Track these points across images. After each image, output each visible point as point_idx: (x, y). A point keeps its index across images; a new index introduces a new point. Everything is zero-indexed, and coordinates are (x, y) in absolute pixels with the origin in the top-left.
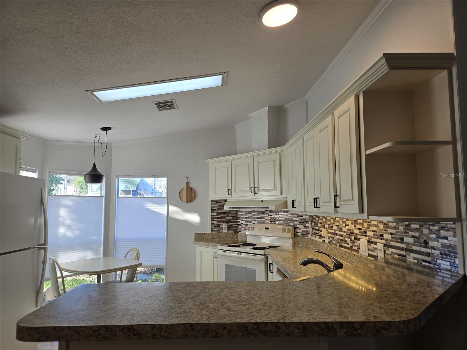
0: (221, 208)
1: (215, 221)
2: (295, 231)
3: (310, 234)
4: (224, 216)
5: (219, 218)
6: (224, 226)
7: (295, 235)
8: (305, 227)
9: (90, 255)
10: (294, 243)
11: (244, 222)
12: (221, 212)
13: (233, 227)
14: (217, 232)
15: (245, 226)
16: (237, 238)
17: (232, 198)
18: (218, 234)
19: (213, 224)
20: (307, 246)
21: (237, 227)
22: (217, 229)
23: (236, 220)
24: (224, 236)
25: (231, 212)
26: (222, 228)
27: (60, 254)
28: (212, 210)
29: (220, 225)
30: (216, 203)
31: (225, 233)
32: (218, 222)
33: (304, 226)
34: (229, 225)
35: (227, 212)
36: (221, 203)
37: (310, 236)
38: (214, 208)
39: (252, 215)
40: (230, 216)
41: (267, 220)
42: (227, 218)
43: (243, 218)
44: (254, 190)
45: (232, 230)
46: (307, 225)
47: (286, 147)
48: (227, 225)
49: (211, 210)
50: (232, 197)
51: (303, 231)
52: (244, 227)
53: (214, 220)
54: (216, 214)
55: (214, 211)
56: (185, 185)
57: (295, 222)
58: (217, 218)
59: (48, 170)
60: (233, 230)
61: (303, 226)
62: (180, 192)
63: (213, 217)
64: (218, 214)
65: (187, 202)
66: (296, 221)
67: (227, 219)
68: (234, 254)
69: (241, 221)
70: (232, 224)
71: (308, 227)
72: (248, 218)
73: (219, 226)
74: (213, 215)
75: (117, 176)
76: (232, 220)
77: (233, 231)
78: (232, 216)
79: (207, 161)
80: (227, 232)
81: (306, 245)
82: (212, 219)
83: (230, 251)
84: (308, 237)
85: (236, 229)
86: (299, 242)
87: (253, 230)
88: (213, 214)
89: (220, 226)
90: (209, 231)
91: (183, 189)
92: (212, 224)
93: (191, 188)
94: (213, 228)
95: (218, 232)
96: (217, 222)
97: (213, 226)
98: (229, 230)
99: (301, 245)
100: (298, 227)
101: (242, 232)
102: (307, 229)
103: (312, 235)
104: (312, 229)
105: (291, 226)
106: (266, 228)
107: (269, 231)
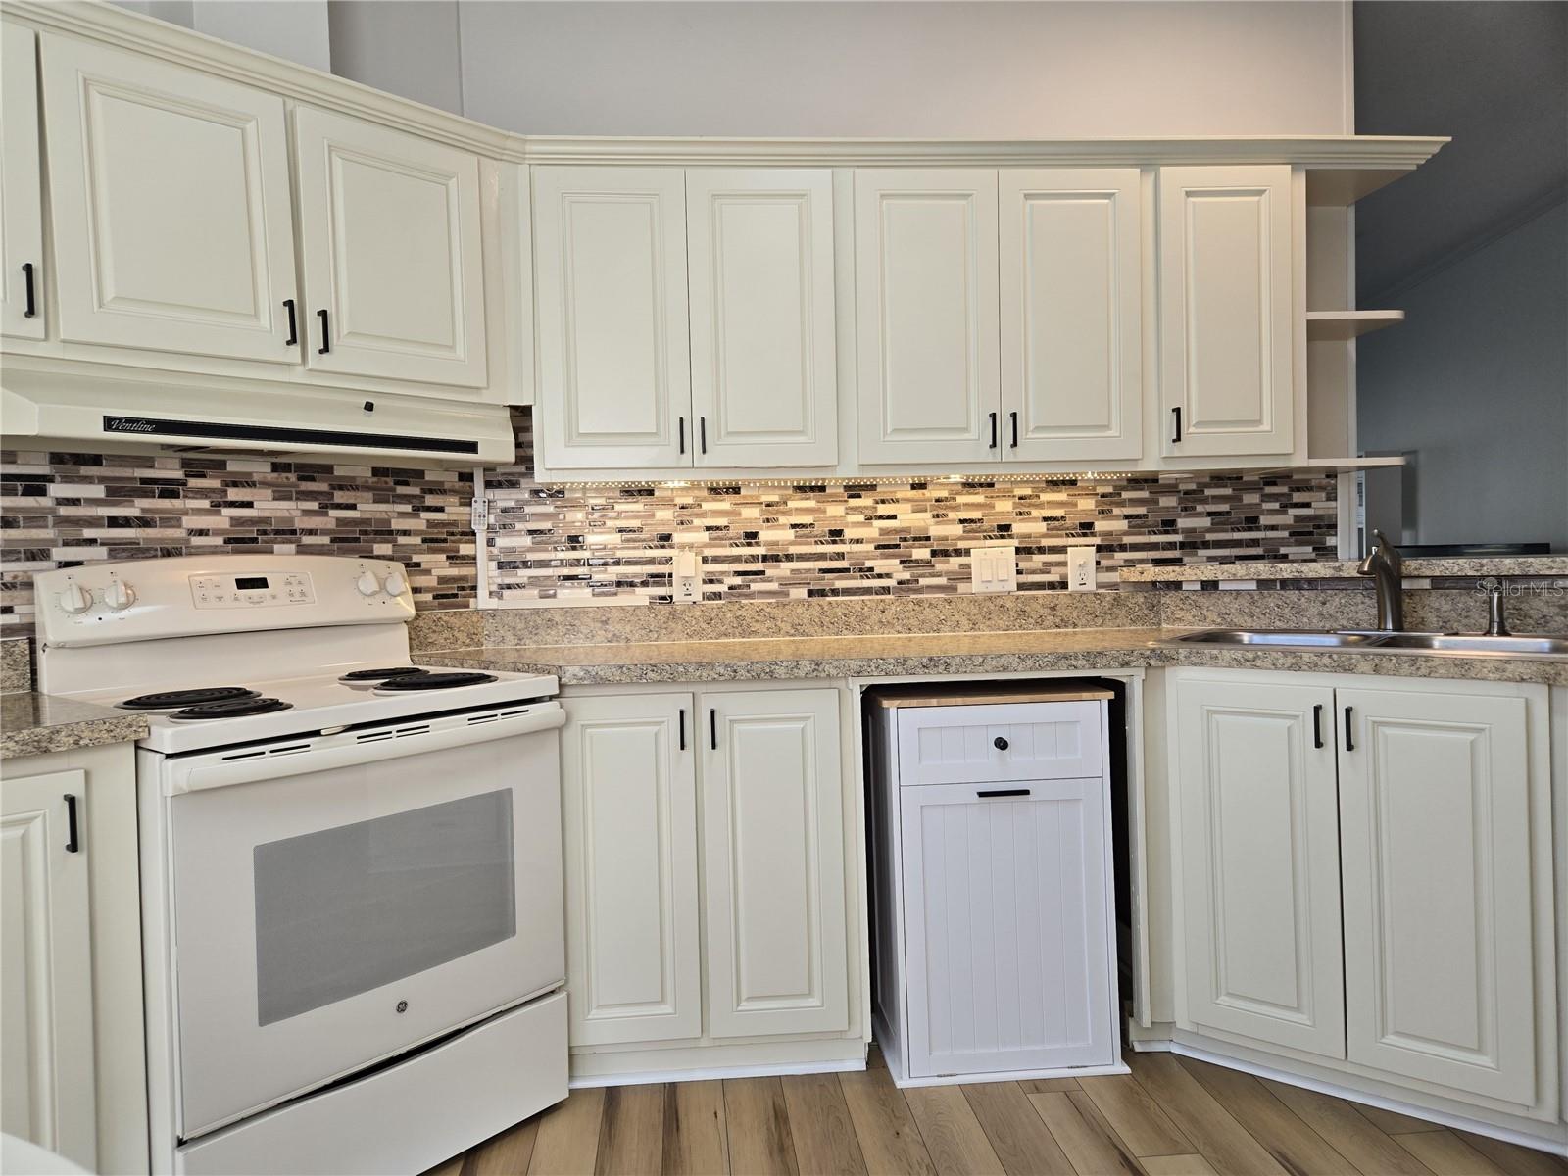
3: (483, 591)
8: (454, 558)
20: (472, 648)
33: (448, 557)
37: (483, 600)
46: (465, 549)
47: (530, 148)
51: (442, 580)
57: (402, 540)
61: (443, 557)
66: (405, 533)
71: (472, 560)
84: (468, 606)
86: (433, 637)
87: (134, 598)
99: (443, 647)
100: (420, 564)
102: (465, 571)
103: (491, 593)
104: (501, 566)
105: (378, 557)
106: (242, 584)
107: (274, 597)
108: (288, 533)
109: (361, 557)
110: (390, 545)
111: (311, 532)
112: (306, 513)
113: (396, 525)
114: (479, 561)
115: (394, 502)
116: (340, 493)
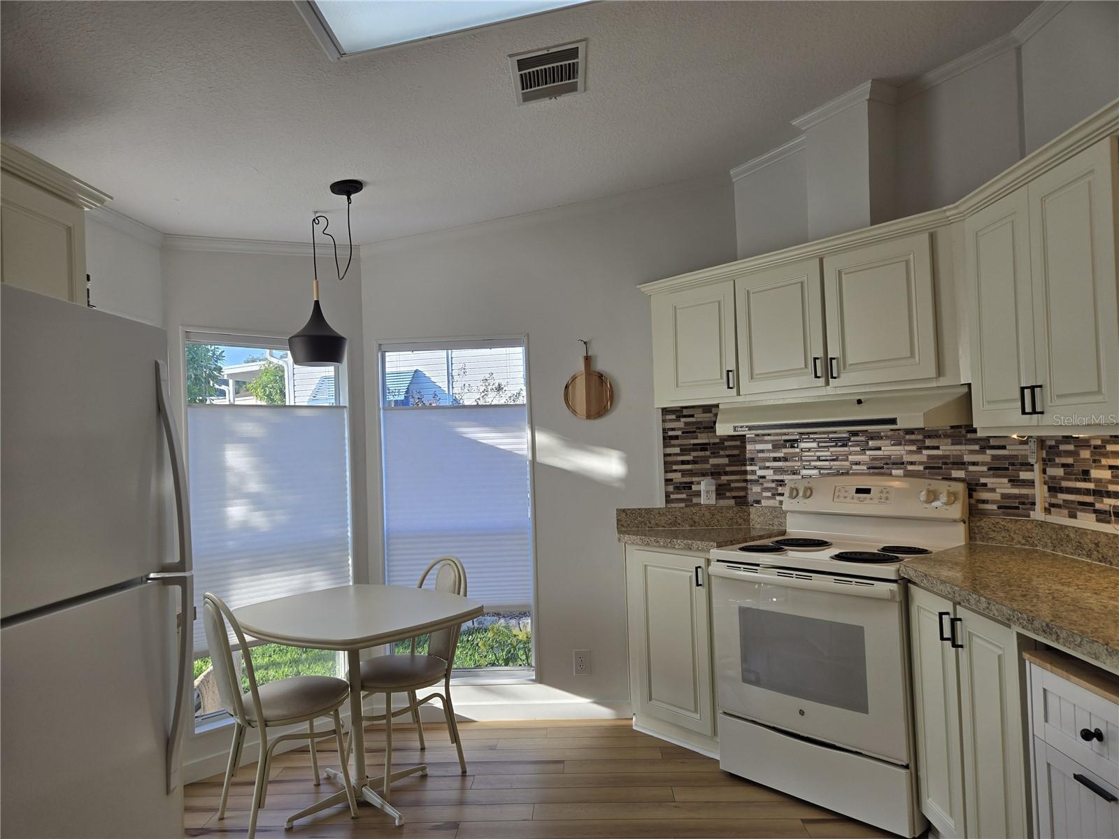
0: (694, 432)
1: (676, 471)
2: (970, 496)
3: (1038, 507)
4: (702, 457)
5: (687, 462)
6: (705, 487)
7: (974, 512)
8: (1015, 482)
9: (320, 581)
10: (971, 535)
11: (769, 473)
12: (694, 445)
13: (731, 490)
14: (683, 505)
15: (773, 485)
16: (747, 521)
17: (740, 399)
18: (688, 510)
19: (671, 480)
20: (1027, 547)
21: (745, 489)
22: (684, 496)
23: (743, 468)
24: (708, 515)
25: (726, 444)
26: (698, 494)
27: (236, 583)
28: (667, 439)
29: (692, 483)
30: (679, 417)
31: (708, 507)
32: (684, 473)
33: (1010, 481)
34: (720, 482)
35: (714, 444)
36: (692, 416)
37: (1038, 514)
38: (671, 433)
39: (797, 450)
40: (722, 456)
41: (857, 463)
42: (713, 461)
43: (768, 460)
44: (827, 368)
45: (728, 498)
46: (1024, 475)
47: (962, 209)
48: (713, 482)
49: (664, 438)
50: (738, 394)
51: (1004, 496)
52: (772, 488)
53: (675, 467)
54: (679, 452)
55: (673, 442)
56: (581, 366)
57: (971, 468)
58: (683, 463)
59: (180, 327)
60: (734, 497)
61: (1006, 480)
62: (567, 387)
63: (669, 459)
64: (685, 451)
65: (589, 417)
66: (974, 464)
67: (712, 465)
68: (772, 576)
69: (760, 469)
70: (728, 480)
71: (1031, 483)
72: (785, 459)
73: (688, 486)
74: (670, 455)
75: (380, 345)
76: (728, 469)
77: (732, 502)
78: (728, 456)
79: (643, 290)
80: (714, 503)
81: (1024, 541)
82: (668, 467)
83: (758, 565)
84: (1029, 516)
85: (742, 494)
86: (993, 535)
87: (811, 494)
88: (669, 450)
89: (693, 486)
90: (659, 502)
91: (574, 378)
92: (668, 481)
93: (599, 373)
94: (672, 493)
95: (686, 506)
96: (683, 476)
97: (671, 488)
98: (720, 499)
99: (1002, 543)
100: (985, 485)
101: (764, 503)
102: (1024, 491)
103: (1045, 508)
104: (1051, 489)
105: (956, 479)
106: (859, 491)
107: (871, 499)
108: (900, 464)
109: (944, 479)
110: (963, 472)
111: (912, 463)
112: (911, 452)
113: (967, 458)
114: (1036, 484)
115: (965, 444)
116: (929, 440)
